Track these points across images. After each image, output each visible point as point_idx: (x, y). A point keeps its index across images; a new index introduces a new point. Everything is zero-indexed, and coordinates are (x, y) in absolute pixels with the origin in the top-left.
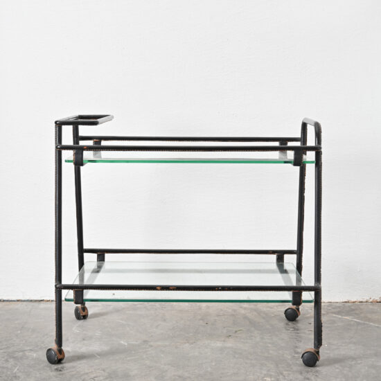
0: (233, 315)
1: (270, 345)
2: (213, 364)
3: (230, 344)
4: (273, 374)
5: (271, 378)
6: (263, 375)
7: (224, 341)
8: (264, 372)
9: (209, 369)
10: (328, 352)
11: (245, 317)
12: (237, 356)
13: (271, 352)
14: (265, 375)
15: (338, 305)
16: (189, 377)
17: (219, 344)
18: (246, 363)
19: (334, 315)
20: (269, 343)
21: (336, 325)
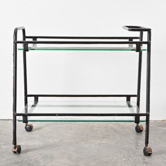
0: (106, 127)
1: (124, 142)
2: (96, 151)
3: (104, 141)
4: (126, 156)
5: (125, 158)
6: (121, 157)
7: (101, 140)
8: (122, 156)
9: (94, 154)
10: (154, 145)
11: (112, 128)
12: (108, 147)
13: (125, 145)
14: (122, 157)
15: (159, 122)
16: (84, 158)
17: (99, 142)
18: (113, 151)
19: (157, 127)
20: (124, 141)
21: (158, 132)
